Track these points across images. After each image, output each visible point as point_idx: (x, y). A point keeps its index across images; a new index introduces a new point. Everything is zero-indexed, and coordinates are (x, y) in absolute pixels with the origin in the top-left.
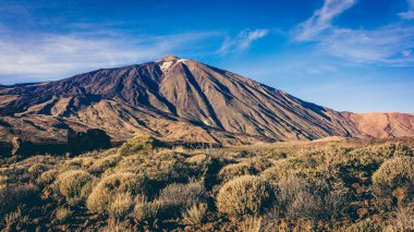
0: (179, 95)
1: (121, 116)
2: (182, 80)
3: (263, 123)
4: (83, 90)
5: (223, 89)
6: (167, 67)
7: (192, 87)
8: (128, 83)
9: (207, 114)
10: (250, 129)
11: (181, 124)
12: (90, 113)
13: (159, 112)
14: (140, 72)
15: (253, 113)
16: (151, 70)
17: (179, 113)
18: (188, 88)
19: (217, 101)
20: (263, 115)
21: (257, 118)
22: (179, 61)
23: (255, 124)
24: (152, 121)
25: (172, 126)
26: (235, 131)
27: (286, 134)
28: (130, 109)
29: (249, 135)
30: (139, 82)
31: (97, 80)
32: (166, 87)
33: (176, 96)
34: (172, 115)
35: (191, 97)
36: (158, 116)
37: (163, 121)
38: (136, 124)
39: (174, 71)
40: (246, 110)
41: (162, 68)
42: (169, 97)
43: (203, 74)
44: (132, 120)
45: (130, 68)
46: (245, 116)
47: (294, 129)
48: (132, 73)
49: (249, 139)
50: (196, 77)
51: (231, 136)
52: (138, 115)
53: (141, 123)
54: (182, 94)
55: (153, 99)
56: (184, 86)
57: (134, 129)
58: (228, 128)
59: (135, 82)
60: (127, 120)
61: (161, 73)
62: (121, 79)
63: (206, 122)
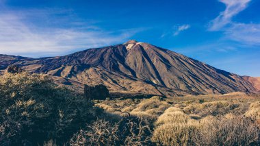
0: (138, 64)
1: (102, 77)
2: (139, 55)
3: (191, 82)
4: (79, 61)
5: (165, 61)
6: (130, 47)
7: (146, 60)
8: (106, 57)
9: (155, 76)
10: (182, 86)
11: (139, 82)
12: (84, 75)
13: (125, 75)
14: (114, 51)
15: (184, 76)
16: (120, 49)
17: (137, 76)
18: (143, 60)
19: (161, 68)
20: (191, 78)
21: (187, 79)
22: (137, 44)
23: (186, 83)
24: (121, 81)
25: (133, 84)
26: (173, 88)
27: (206, 90)
28: (107, 73)
29: (181, 90)
30: (113, 56)
31: (88, 55)
32: (129, 60)
33: (136, 65)
34: (133, 77)
35: (145, 66)
36: (125, 78)
37: (128, 81)
38: (111, 82)
39: (134, 50)
40: (180, 75)
41: (127, 48)
42: (132, 66)
43: (152, 51)
44: (109, 80)
45: (108, 48)
46: (179, 78)
47: (211, 86)
48: (109, 51)
49: (182, 93)
50: (148, 53)
51: (170, 90)
52: (113, 77)
53: (114, 82)
54: (140, 64)
55: (121, 67)
56: (141, 59)
57: (110, 86)
58: (168, 86)
59: (111, 56)
60: (106, 80)
61: (126, 51)
62: (102, 55)
63: (154, 82)
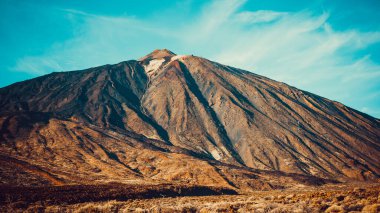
0: (174, 111)
1: (81, 145)
2: (177, 87)
3: (306, 154)
4: (25, 105)
6: (156, 68)
7: (195, 100)
8: (95, 95)
9: (217, 140)
10: (286, 164)
11: (175, 157)
12: (35, 141)
13: (141, 139)
14: (113, 76)
15: (291, 137)
16: (131, 74)
17: (173, 140)
18: (188, 99)
19: (234, 120)
20: (307, 142)
21: (297, 145)
22: (173, 59)
23: (294, 155)
24: (130, 153)
25: (161, 161)
26: (262, 167)
27: (344, 171)
28: (95, 135)
29: (282, 174)
30: (111, 91)
31: (47, 90)
32: (153, 99)
33: (169, 112)
34: (163, 145)
35: (192, 113)
36: (140, 145)
37: (147, 153)
38: (105, 158)
39: (166, 74)
40: (280, 133)
41: (147, 69)
42: (159, 116)
43: (212, 78)
44: (98, 151)
45: (99, 70)
46: (278, 142)
47: (356, 163)
48: (101, 78)
49: (282, 179)
50: (199, 82)
51: (254, 174)
52: (109, 144)
53: (112, 156)
54: (178, 110)
55: (132, 120)
56: (181, 97)
57: (101, 166)
58: (250, 163)
59: (104, 92)
60: (91, 151)
61: (145, 77)
62: (85, 88)
63: (216, 154)
